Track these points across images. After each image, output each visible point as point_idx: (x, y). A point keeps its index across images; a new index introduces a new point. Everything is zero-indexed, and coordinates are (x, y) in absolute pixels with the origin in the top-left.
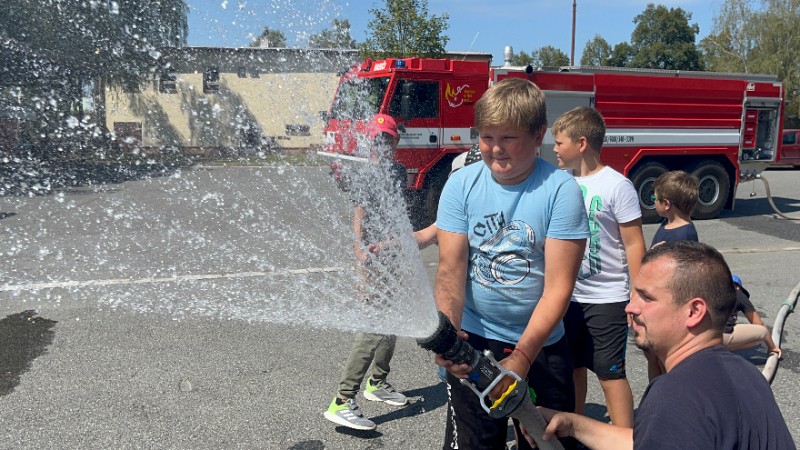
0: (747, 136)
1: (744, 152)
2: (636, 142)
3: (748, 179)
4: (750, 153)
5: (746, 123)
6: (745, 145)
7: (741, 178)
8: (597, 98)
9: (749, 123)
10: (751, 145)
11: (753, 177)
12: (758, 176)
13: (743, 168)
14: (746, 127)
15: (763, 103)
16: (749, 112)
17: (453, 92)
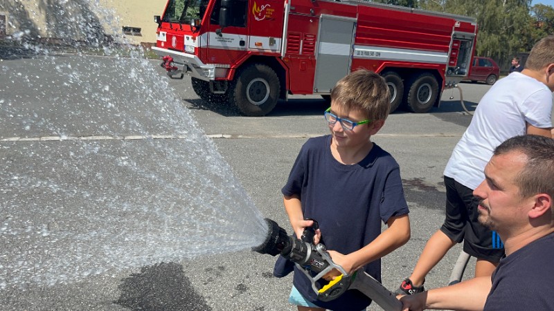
0: (452, 58)
1: (449, 69)
2: (381, 57)
3: (450, 87)
4: (452, 70)
5: (452, 49)
6: (450, 64)
7: (446, 86)
8: (359, 23)
9: (454, 49)
10: (454, 65)
11: (453, 86)
12: (456, 85)
13: (447, 80)
14: (452, 52)
15: (464, 36)
16: (455, 42)
17: (258, 9)
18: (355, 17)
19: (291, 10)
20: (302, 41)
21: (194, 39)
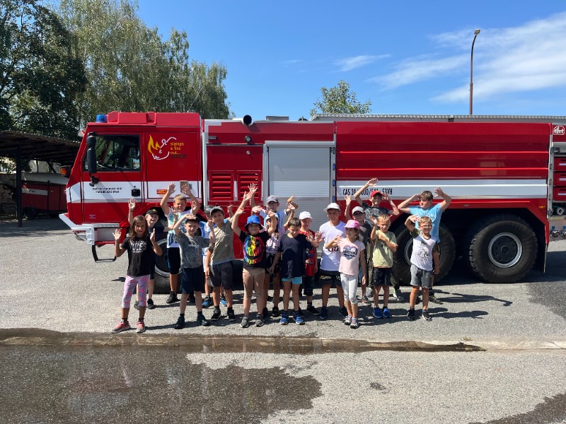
0: (558, 187)
1: (556, 205)
2: (395, 195)
5: (555, 172)
6: (555, 197)
8: (339, 147)
9: (560, 172)
14: (556, 177)
16: (559, 159)
17: (157, 145)
18: (332, 140)
19: (210, 140)
20: (235, 183)
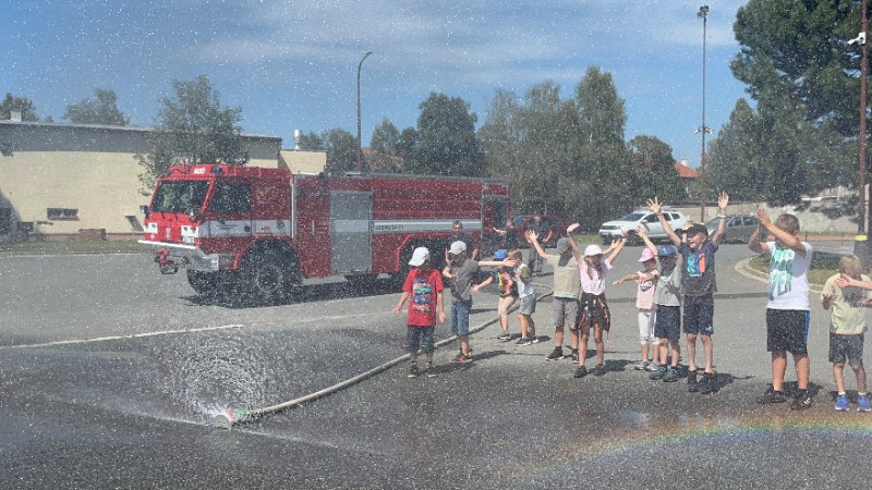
1: (485, 235)
2: (406, 229)
4: (489, 236)
5: (484, 214)
6: (484, 230)
8: (375, 196)
14: (484, 217)
16: (486, 206)
18: (370, 191)
21: (194, 229)
